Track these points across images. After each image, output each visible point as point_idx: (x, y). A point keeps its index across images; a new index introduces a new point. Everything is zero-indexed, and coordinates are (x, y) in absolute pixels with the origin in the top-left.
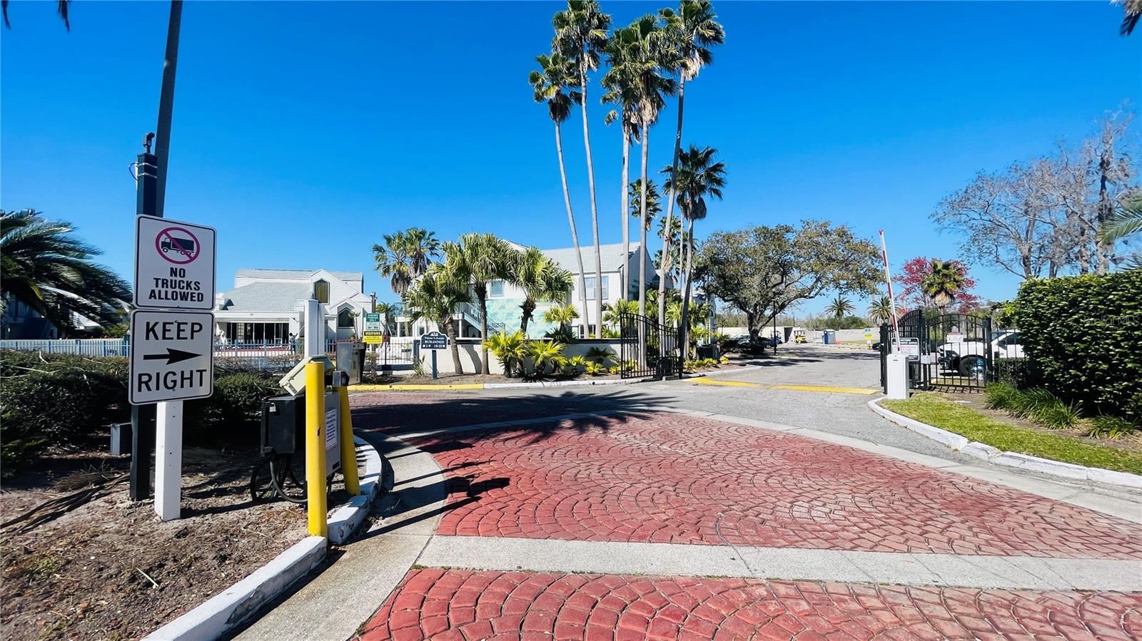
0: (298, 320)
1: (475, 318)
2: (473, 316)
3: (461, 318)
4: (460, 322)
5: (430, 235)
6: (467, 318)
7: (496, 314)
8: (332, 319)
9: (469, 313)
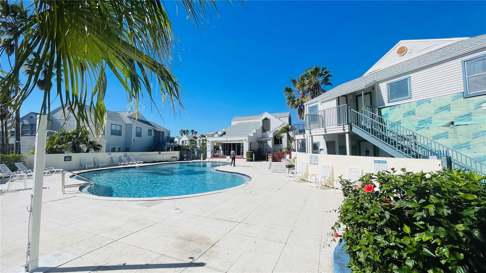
0: (247, 141)
1: (367, 130)
2: (364, 128)
3: (347, 131)
4: (347, 136)
5: (323, 70)
6: (356, 130)
7: (399, 123)
8: (270, 140)
9: (358, 123)
